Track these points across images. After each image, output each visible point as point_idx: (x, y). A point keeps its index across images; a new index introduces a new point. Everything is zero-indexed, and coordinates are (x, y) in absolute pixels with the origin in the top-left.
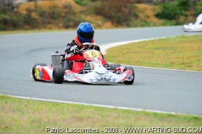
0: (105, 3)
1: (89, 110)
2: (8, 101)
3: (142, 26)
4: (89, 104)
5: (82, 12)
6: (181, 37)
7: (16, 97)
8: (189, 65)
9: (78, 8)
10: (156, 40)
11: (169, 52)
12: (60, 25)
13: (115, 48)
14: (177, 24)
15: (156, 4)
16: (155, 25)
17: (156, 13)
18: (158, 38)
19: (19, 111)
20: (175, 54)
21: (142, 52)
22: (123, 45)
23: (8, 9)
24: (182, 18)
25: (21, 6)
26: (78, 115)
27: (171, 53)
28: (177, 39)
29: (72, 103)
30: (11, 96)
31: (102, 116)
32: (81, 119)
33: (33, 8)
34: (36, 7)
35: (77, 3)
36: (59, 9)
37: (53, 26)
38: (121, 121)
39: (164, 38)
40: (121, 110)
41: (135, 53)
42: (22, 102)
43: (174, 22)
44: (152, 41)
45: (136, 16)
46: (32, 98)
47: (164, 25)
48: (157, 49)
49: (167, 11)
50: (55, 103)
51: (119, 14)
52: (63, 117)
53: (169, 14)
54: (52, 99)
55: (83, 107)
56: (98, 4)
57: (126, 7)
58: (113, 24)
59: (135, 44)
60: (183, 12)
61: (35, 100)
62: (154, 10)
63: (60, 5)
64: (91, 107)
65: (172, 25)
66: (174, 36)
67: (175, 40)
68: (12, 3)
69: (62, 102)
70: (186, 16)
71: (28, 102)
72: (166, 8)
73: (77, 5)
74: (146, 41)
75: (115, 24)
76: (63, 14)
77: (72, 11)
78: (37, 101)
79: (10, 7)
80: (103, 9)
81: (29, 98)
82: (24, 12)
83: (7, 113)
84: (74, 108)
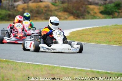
0: (70, 5)
1: (58, 69)
2: (9, 63)
3: (92, 18)
4: (58, 66)
5: (56, 10)
6: (115, 25)
7: (14, 61)
8: (119, 42)
9: (53, 8)
10: (100, 27)
11: (108, 34)
12: (43, 18)
13: (75, 32)
14: (113, 18)
15: (100, 6)
16: (100, 18)
17: (100, 11)
18: (101, 26)
19: (16, 70)
20: (111, 36)
21: (91, 34)
22: (80, 30)
23: (11, 8)
24: (116, 14)
25: (19, 6)
26: (51, 72)
27: (109, 35)
28: (113, 27)
29: (48, 65)
30: (11, 60)
31: (66, 73)
33: (26, 7)
34: (28, 6)
35: (53, 4)
36: (42, 8)
37: (38, 18)
39: (105, 26)
40: (78, 69)
41: (87, 35)
42: (17, 64)
43: (112, 16)
44: (98, 28)
45: (89, 13)
46: (23, 62)
47: (105, 18)
48: (101, 32)
49: (107, 10)
50: (38, 65)
51: (78, 12)
53: (108, 12)
54: (36, 62)
55: (54, 68)
56: (65, 5)
57: (82, 7)
58: (74, 17)
59: (87, 29)
60: (117, 10)
61: (25, 63)
62: (99, 9)
63: (43, 6)
64: (59, 67)
65: (110, 18)
66: (111, 25)
67: (111, 27)
68: (14, 4)
69: (41, 64)
70: (119, 13)
71: (21, 64)
72: (106, 8)
73: (53, 6)
74: (93, 28)
75: (76, 17)
76: (44, 11)
77: (50, 9)
78: (27, 63)
79: (12, 7)
80: (68, 8)
81: (22, 62)
82: (21, 10)
83: (8, 71)
84: (49, 68)
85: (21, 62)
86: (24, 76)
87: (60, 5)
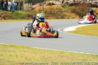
0: (76, 7)
2: (30, 49)
5: (65, 11)
7: (34, 48)
9: (63, 9)
13: (80, 27)
25: (36, 8)
26: (61, 55)
30: (32, 47)
32: (62, 57)
34: (43, 8)
35: (62, 7)
36: (54, 10)
38: (80, 58)
40: (81, 53)
51: (83, 13)
52: (55, 55)
58: (79, 17)
63: (55, 8)
64: (67, 52)
69: (54, 50)
75: (81, 17)
79: (31, 9)
80: (75, 10)
83: (30, 54)
85: (39, 48)
86: (42, 57)
87: (68, 7)
